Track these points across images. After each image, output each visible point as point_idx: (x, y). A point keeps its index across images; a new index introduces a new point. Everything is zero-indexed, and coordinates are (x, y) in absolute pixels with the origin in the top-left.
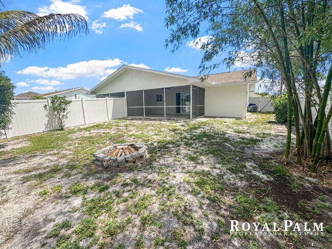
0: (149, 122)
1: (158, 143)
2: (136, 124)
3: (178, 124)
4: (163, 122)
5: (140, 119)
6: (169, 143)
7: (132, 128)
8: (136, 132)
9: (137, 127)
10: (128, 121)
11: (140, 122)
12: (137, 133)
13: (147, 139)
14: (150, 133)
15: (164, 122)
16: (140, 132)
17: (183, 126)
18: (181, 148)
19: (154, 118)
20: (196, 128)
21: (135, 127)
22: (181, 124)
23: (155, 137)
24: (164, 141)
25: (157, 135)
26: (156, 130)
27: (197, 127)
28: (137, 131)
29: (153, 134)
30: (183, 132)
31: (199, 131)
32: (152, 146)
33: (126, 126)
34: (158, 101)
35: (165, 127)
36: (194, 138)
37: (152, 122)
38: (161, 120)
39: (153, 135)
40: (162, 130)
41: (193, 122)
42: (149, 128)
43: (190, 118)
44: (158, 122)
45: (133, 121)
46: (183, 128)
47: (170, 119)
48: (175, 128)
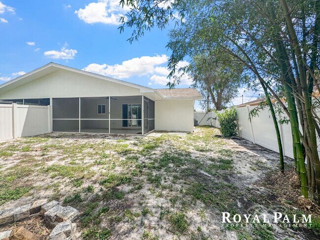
0: (86, 141)
1: (101, 184)
2: (63, 144)
3: (128, 142)
4: (107, 141)
5: (73, 136)
6: (122, 181)
7: (55, 153)
8: (61, 160)
9: (65, 150)
10: (51, 140)
11: (71, 141)
12: (63, 163)
13: (81, 175)
14: (88, 160)
15: (109, 141)
16: (69, 160)
17: (135, 144)
18: (145, 191)
19: (94, 134)
20: (152, 148)
21: (61, 151)
22: (132, 142)
23: (95, 169)
24: (113, 178)
25: (99, 164)
26: (97, 153)
27: (153, 145)
28: (64, 159)
29: (92, 161)
30: (138, 155)
31: (158, 152)
32: (90, 196)
33: (45, 149)
34: (100, 112)
35: (110, 148)
36: (156, 165)
37: (91, 140)
38: (105, 137)
39: (92, 165)
40: (107, 152)
41: (146, 138)
42: (86, 151)
43: (141, 133)
44: (99, 141)
45: (59, 139)
46: (136, 148)
47: (116, 136)
48: (125, 149)
